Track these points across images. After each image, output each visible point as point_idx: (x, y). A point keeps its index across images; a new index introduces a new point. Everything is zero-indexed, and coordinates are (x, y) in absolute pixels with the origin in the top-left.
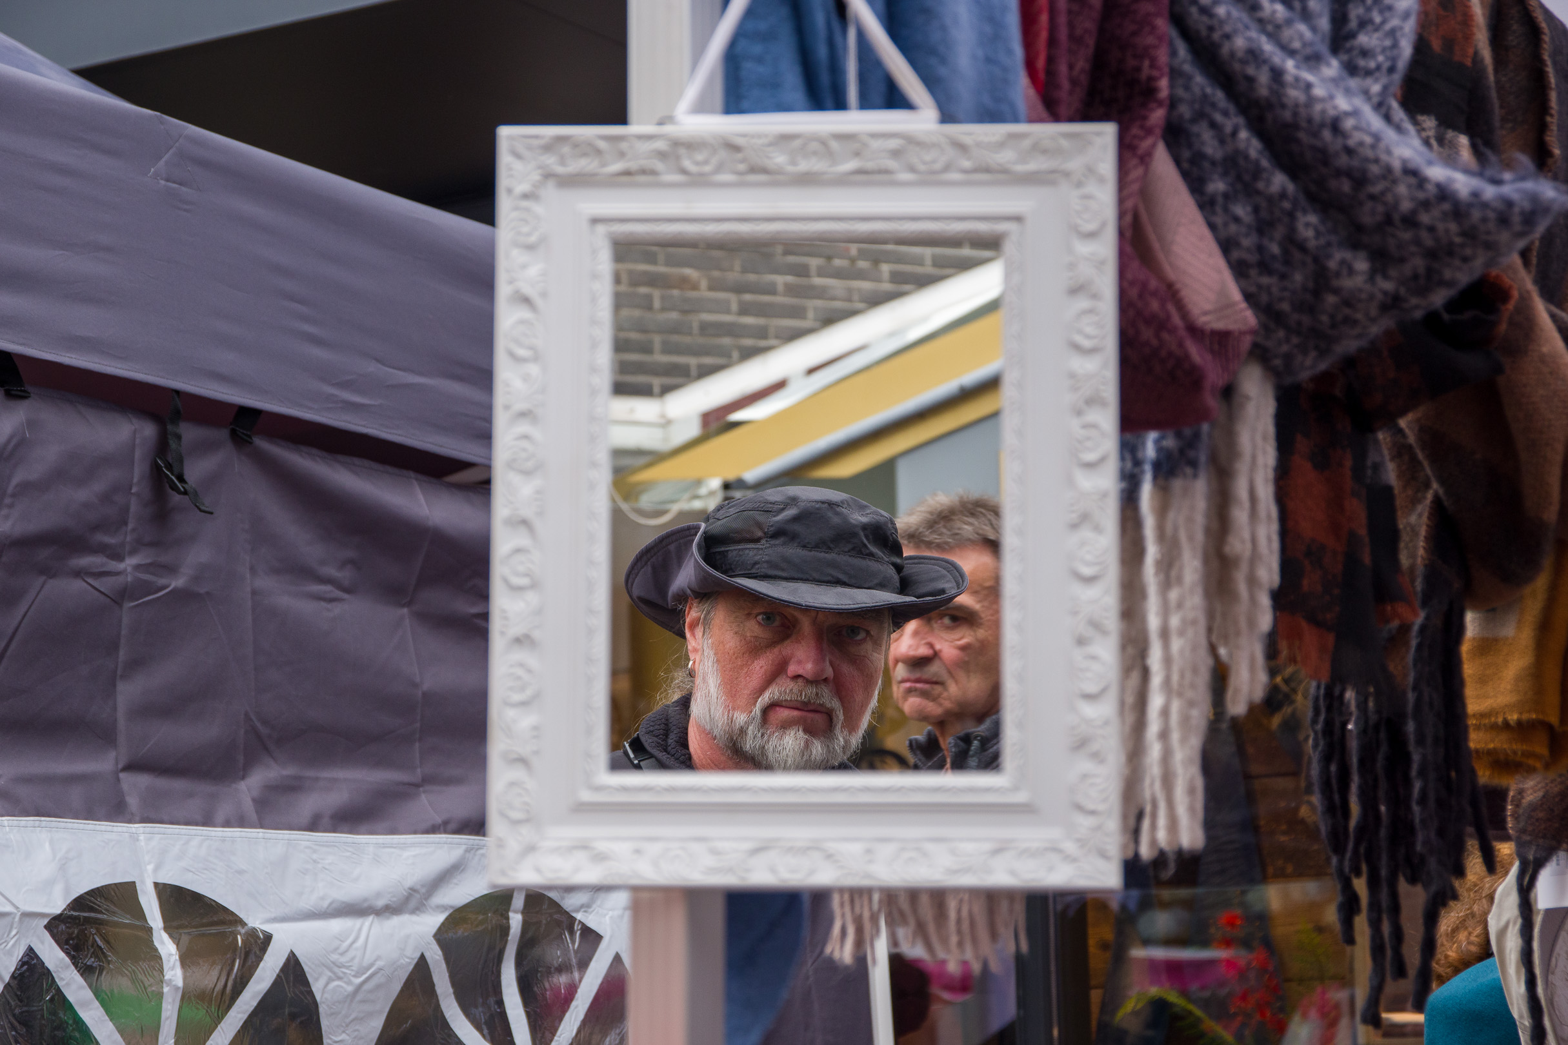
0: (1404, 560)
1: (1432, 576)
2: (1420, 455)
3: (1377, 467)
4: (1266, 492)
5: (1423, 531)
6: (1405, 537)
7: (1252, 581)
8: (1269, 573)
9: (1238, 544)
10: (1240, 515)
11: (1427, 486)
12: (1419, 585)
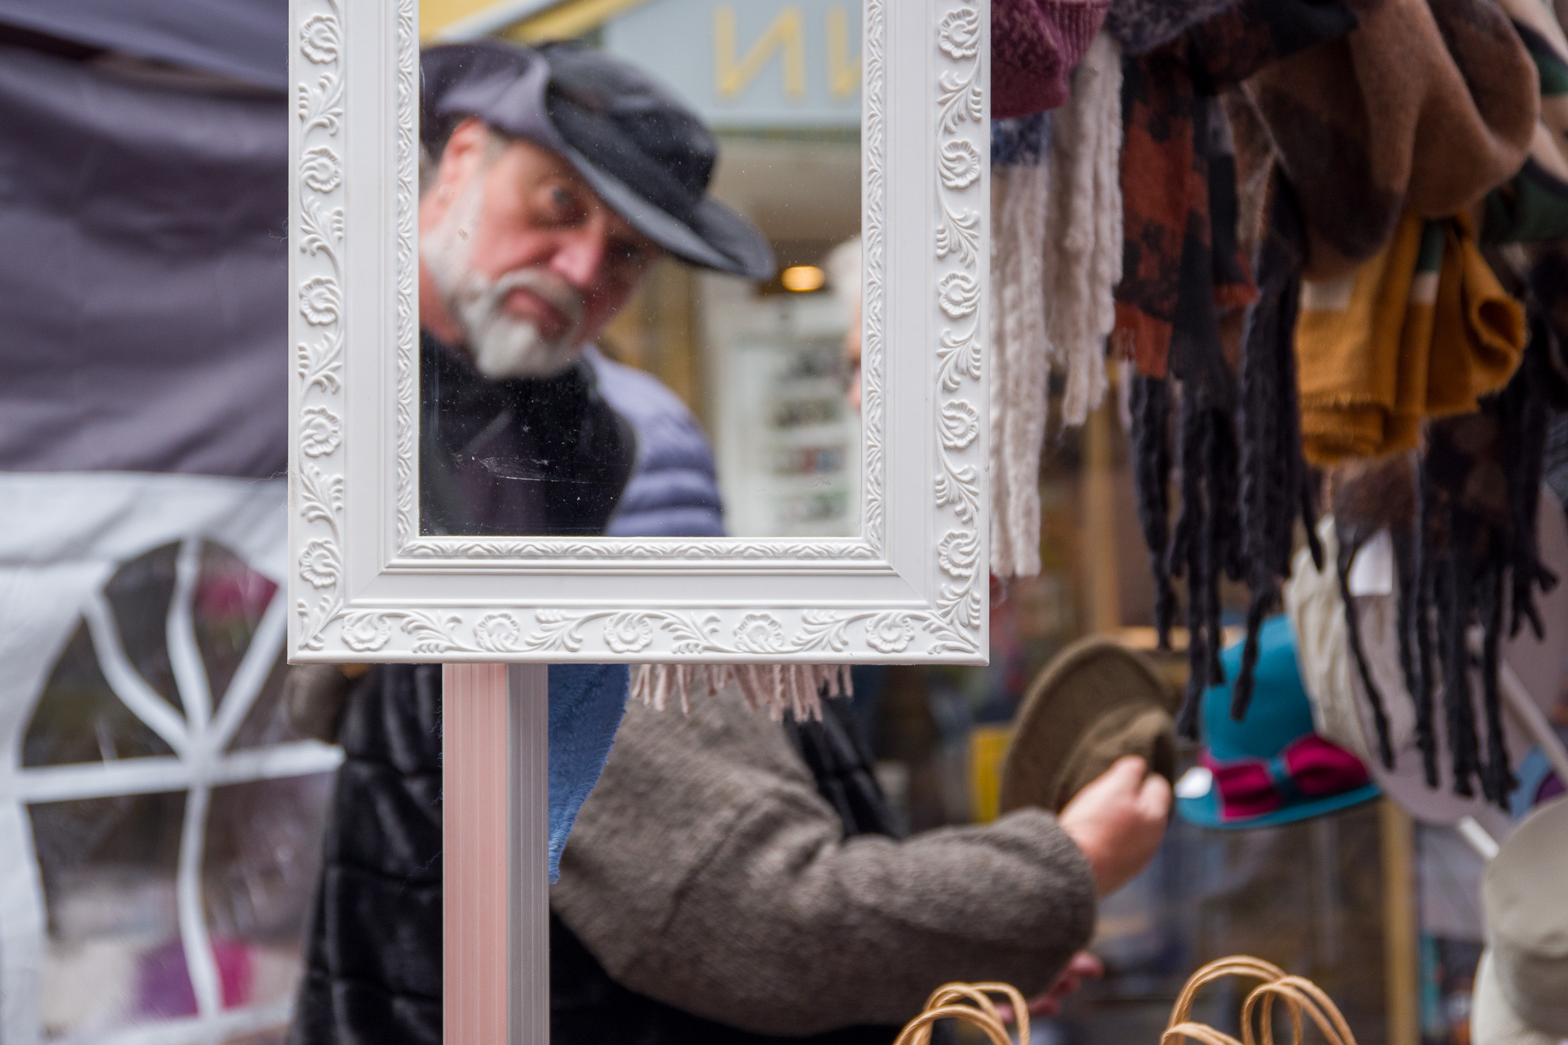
0: (1241, 233)
1: (1270, 252)
2: (1261, 117)
3: (1217, 134)
4: (1110, 177)
5: (1261, 201)
6: (1243, 208)
7: (1094, 277)
8: (1111, 268)
9: (1080, 238)
10: (1083, 205)
11: (1266, 149)
12: (1255, 261)
